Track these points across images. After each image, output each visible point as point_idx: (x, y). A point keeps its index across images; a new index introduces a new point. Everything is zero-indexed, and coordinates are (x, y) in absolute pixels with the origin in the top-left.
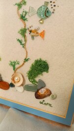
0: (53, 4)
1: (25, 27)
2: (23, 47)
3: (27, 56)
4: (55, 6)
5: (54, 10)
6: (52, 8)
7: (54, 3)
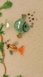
0: (32, 17)
1: (2, 41)
2: (1, 62)
3: (5, 73)
4: (33, 19)
5: (33, 24)
6: (30, 21)
7: (32, 15)
